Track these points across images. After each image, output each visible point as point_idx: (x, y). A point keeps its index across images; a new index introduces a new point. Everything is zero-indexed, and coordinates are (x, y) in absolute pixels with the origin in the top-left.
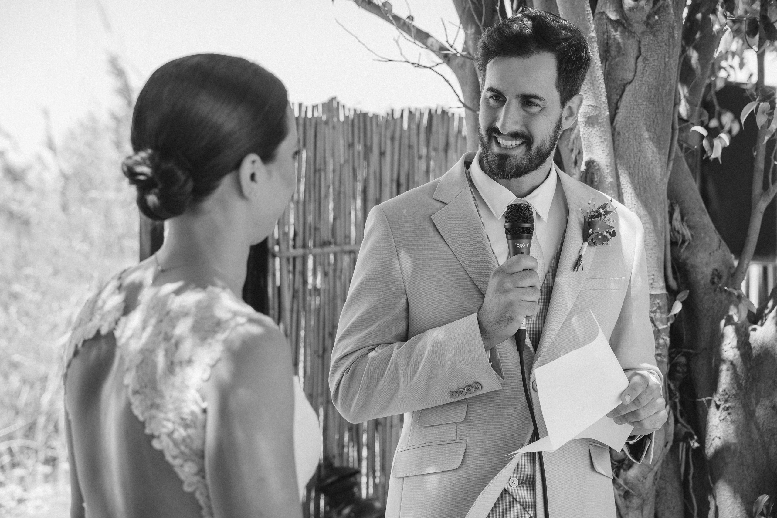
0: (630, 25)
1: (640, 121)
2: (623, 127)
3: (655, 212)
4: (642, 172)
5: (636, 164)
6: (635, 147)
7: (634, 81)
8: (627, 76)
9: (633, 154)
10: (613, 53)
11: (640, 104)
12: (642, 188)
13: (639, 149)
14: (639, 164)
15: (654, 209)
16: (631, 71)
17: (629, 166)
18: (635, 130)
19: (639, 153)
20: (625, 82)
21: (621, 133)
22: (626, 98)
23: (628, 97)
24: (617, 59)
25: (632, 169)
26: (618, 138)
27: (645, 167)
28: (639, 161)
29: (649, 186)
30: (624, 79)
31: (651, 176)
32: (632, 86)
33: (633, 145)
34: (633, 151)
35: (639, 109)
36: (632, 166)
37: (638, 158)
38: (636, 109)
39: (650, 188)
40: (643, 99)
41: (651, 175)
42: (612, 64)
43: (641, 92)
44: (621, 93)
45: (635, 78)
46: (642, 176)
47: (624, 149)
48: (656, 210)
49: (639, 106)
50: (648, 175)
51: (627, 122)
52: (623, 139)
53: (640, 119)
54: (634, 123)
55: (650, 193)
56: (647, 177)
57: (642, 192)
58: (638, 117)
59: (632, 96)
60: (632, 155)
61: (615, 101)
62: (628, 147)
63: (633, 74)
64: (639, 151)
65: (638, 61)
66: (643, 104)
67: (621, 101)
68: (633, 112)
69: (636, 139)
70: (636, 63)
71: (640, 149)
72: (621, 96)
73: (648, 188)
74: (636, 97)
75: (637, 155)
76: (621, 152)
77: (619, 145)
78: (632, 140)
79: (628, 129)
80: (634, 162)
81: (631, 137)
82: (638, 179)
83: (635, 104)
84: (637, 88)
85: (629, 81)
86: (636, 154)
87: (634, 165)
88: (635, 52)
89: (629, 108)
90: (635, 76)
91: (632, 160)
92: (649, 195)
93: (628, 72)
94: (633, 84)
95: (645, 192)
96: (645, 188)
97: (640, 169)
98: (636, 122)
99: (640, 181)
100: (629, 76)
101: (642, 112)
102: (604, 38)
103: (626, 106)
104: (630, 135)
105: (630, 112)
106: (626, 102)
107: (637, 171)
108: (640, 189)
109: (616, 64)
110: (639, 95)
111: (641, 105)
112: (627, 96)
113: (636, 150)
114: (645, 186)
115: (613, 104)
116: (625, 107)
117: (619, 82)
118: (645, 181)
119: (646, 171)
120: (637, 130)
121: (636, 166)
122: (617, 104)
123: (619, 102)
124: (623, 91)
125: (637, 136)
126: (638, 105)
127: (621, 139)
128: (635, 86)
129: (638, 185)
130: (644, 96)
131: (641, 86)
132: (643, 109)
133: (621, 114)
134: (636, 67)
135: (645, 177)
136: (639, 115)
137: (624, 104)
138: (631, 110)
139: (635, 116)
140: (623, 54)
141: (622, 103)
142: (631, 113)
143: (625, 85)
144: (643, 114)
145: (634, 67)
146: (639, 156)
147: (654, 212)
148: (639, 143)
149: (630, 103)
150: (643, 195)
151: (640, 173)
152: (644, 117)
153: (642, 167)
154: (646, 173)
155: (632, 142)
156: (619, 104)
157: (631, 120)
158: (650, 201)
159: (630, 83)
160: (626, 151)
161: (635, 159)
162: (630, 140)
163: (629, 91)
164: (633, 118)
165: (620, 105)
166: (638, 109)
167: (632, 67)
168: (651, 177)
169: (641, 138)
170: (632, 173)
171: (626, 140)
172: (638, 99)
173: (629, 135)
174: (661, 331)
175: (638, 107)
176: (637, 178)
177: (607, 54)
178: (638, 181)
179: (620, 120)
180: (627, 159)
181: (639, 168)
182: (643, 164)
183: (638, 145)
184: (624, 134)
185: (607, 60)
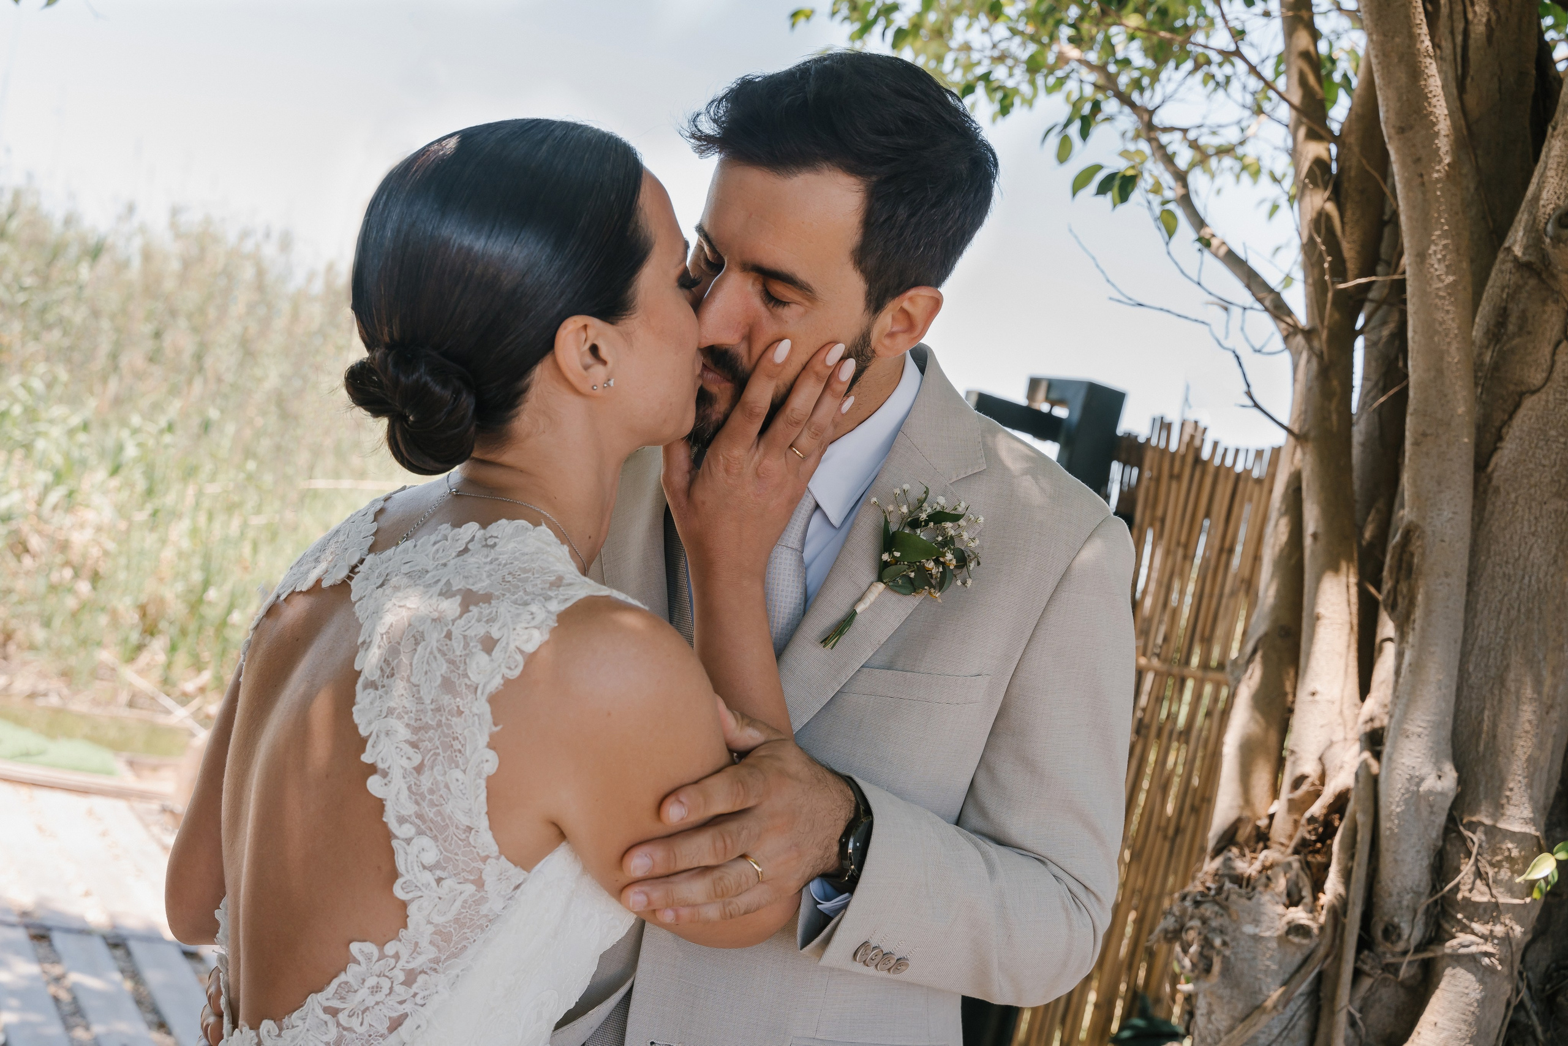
0: (1554, 276)
1: (1545, 474)
2: (1507, 480)
3: (1542, 664)
4: (1530, 577)
5: (1522, 559)
6: (1526, 523)
7: (1544, 390)
8: (1529, 377)
9: (1518, 537)
10: (1511, 328)
11: (1552, 439)
12: (1523, 610)
13: (1533, 529)
14: (1527, 559)
15: (1541, 656)
16: (1539, 370)
17: (1505, 559)
18: (1532, 491)
19: (1531, 537)
20: (1524, 389)
21: (1502, 490)
22: (1523, 421)
23: (1527, 422)
24: (1516, 341)
25: (1510, 566)
26: (1493, 499)
27: (1539, 568)
28: (1529, 554)
29: (1539, 608)
30: (1522, 383)
31: (1549, 589)
32: (1540, 400)
33: (1523, 519)
34: (1519, 532)
35: (1548, 450)
36: (1512, 561)
37: (1528, 547)
38: (1542, 449)
39: (1541, 612)
40: (1561, 431)
41: (1549, 586)
42: (1505, 349)
43: (1558, 416)
44: (1512, 408)
45: (1549, 384)
46: (1529, 586)
47: (1503, 525)
48: (1545, 658)
49: (1549, 443)
50: (1542, 586)
51: (1519, 470)
52: (1504, 504)
53: (1546, 469)
54: (1531, 475)
55: (1538, 623)
56: (1538, 588)
57: (1522, 616)
58: (1544, 466)
59: (1537, 419)
60: (1516, 538)
61: (1497, 424)
62: (1511, 522)
63: (1544, 375)
64: (1533, 534)
65: (1557, 351)
66: (1558, 442)
67: (1509, 426)
68: (1534, 453)
69: (1530, 508)
70: (1554, 354)
71: (1536, 531)
72: (1511, 416)
73: (1536, 611)
74: (1544, 425)
75: (1527, 540)
76: (1493, 529)
77: (1492, 513)
78: (1520, 509)
79: (1516, 486)
80: (1517, 554)
81: (1521, 502)
82: (1520, 588)
83: (1542, 437)
84: (1551, 406)
85: (1533, 388)
86: (1525, 537)
87: (1517, 560)
88: (1555, 332)
89: (1527, 443)
90: (1548, 379)
91: (1515, 548)
92: (1535, 626)
93: (1533, 369)
94: (1542, 395)
95: (1528, 618)
96: (1530, 611)
97: (1529, 569)
98: (1537, 475)
99: (1522, 593)
100: (1536, 378)
101: (1553, 457)
102: (1501, 297)
103: (1521, 439)
104: (1520, 498)
105: (1528, 452)
106: (1522, 430)
107: (1520, 573)
108: (1519, 610)
109: (1512, 351)
110: (1552, 422)
111: (1554, 441)
112: (1525, 418)
113: (1526, 530)
114: (1531, 605)
115: (1493, 430)
116: (1518, 441)
117: (1511, 387)
118: (1534, 598)
119: (1541, 576)
120: (1536, 492)
121: (1521, 561)
122: (1500, 429)
123: (1506, 427)
124: (1517, 406)
125: (1533, 504)
126: (1548, 440)
127: (1499, 503)
128: (1547, 401)
129: (1518, 602)
130: (1563, 426)
131: (1561, 404)
132: (1557, 450)
133: (1506, 452)
134: (1553, 363)
135: (1535, 589)
136: (1546, 462)
137: (1517, 434)
138: (1531, 448)
139: (1538, 461)
140: (1529, 333)
141: (1511, 431)
142: (1530, 453)
143: (1521, 395)
144: (1555, 460)
145: (1549, 362)
146: (1530, 543)
147: (1539, 662)
148: (1536, 518)
149: (1529, 433)
150: (1523, 624)
151: (1527, 578)
152: (1557, 468)
153: (1533, 566)
154: (1539, 581)
155: (1520, 513)
156: (1504, 430)
157: (1528, 469)
158: (1535, 638)
159: (1533, 392)
160: (1504, 529)
161: (1521, 549)
162: (1517, 507)
163: (1532, 409)
164: (1531, 466)
165: (1508, 432)
166: (1545, 448)
167: (1543, 361)
168: (1547, 591)
169: (1541, 509)
170: (1509, 575)
171: (1510, 506)
172: (1550, 428)
173: (1517, 498)
174: (1501, 908)
175: (1546, 444)
176: (1517, 586)
177: (1500, 330)
178: (1518, 594)
179: (1503, 464)
180: (1505, 545)
181: (1525, 567)
182: (1536, 561)
183: (1534, 522)
184: (1508, 493)
185: (1498, 341)
